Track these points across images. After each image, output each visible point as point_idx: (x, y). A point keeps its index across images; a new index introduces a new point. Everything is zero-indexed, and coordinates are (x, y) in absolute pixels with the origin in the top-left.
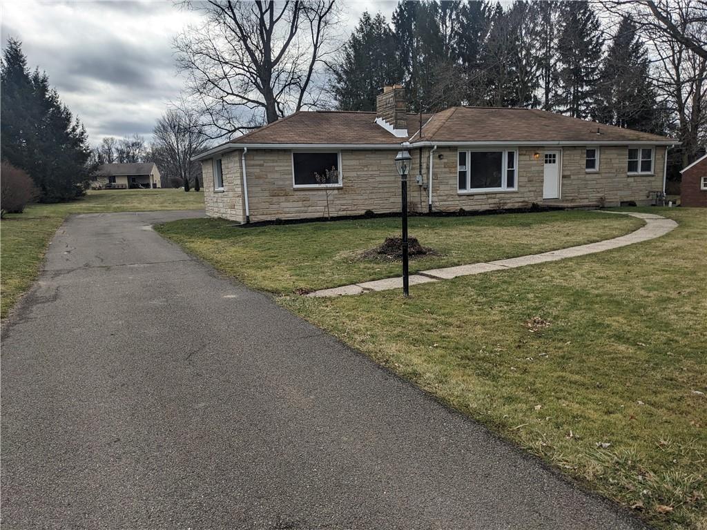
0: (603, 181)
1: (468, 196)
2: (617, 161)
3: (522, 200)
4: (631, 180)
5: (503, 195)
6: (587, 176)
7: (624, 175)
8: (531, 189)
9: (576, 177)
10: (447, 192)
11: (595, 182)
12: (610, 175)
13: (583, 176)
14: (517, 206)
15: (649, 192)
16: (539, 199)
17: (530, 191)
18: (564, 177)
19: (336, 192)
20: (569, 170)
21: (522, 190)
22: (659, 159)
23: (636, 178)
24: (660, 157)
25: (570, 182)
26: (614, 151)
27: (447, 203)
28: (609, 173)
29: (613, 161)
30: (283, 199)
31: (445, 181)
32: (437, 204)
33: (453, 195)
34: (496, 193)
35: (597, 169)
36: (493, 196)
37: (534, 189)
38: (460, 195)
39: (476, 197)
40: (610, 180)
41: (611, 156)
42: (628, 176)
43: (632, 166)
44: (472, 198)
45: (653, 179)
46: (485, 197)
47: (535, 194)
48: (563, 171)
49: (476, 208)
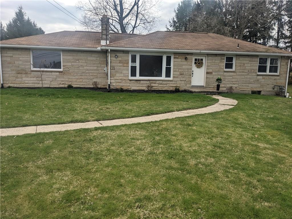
0: (238, 77)
1: (136, 81)
2: (249, 65)
3: (175, 85)
4: (261, 77)
5: (161, 82)
6: (225, 74)
7: (254, 74)
8: (181, 79)
9: (216, 74)
10: (121, 78)
11: (231, 77)
12: (243, 73)
13: (222, 73)
14: (171, 89)
15: (274, 86)
16: (188, 85)
17: (181, 81)
18: (207, 73)
19: (58, 73)
20: (211, 69)
21: (176, 79)
22: (283, 65)
23: (264, 76)
24: (285, 64)
25: (212, 76)
26: (247, 59)
27: (121, 84)
28: (243, 72)
29: (246, 65)
30: (24, 75)
31: (120, 71)
32: (114, 84)
33: (125, 80)
34: (156, 81)
35: (234, 69)
36: (154, 82)
37: (184, 79)
38: (131, 80)
39: (142, 82)
40: (243, 77)
41: (245, 62)
42: (258, 75)
43: (262, 69)
45: (278, 78)
46: (148, 82)
47: (185, 82)
48: (206, 70)
49: (142, 88)
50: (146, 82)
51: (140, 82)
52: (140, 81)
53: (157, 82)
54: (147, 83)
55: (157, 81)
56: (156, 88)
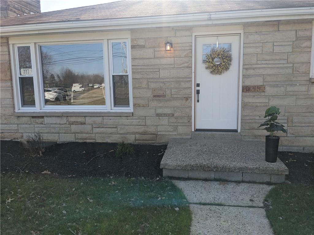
1: (33, 117)
3: (141, 129)
5: (99, 120)
8: (159, 111)
17: (158, 115)
18: (246, 89)
20: (260, 75)
21: (141, 112)
25: (263, 99)
34: (84, 116)
36: (80, 120)
37: (168, 111)
38: (19, 116)
39: (46, 120)
44: (40, 120)
46: (64, 121)
47: (173, 120)
48: (243, 78)
49: (50, 138)
50: (58, 120)
51: (42, 120)
52: (42, 117)
53: (89, 120)
54: (60, 124)
55: (87, 118)
56: (87, 135)
